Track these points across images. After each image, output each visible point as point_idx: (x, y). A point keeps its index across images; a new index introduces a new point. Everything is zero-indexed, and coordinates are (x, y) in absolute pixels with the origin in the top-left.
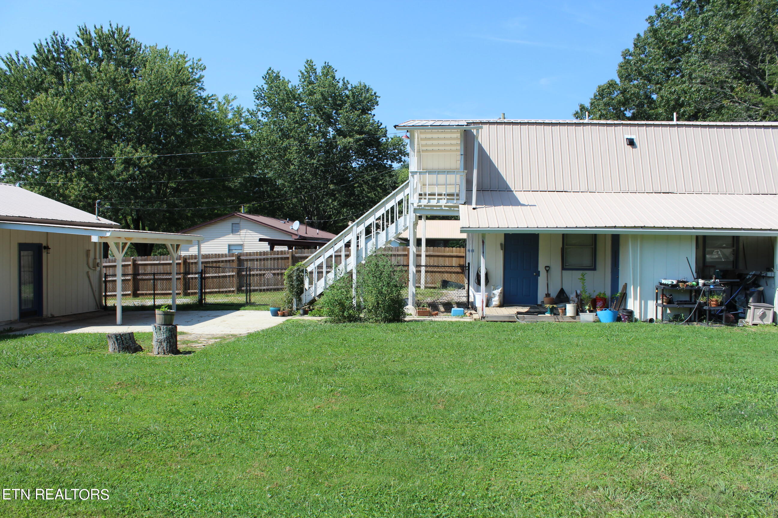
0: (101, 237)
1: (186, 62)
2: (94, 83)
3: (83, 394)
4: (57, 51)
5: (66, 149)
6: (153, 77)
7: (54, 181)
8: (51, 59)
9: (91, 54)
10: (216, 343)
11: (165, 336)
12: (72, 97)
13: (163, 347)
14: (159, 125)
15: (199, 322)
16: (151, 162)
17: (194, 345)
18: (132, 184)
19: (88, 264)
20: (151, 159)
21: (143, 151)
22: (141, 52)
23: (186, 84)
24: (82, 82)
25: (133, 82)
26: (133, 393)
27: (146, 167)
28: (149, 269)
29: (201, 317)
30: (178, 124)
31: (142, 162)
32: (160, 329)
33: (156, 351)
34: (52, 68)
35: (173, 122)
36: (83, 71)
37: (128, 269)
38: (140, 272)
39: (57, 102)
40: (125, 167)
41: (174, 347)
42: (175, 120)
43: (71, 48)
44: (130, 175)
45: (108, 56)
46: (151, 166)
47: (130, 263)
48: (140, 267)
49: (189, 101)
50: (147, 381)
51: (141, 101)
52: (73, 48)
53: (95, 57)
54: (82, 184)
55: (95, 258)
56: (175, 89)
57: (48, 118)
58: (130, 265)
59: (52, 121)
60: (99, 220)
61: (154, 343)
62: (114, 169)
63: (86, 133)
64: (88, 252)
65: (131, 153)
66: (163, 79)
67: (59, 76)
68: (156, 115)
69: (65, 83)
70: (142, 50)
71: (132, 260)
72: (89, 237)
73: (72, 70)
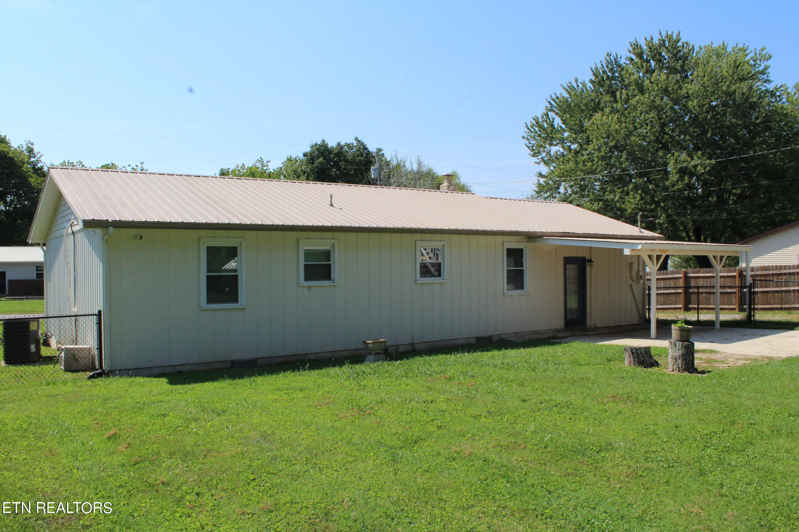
0: (633, 250)
1: (747, 55)
2: (647, 95)
3: (575, 403)
4: (612, 70)
5: (622, 164)
6: (706, 78)
7: (611, 196)
8: (607, 80)
9: (643, 67)
10: (744, 365)
11: (680, 353)
12: (626, 112)
13: (678, 364)
14: (716, 128)
15: (739, 340)
16: (708, 168)
17: (717, 365)
18: (689, 194)
19: (631, 277)
20: (708, 166)
21: (699, 158)
22: (694, 55)
23: (746, 80)
24: (636, 96)
25: (685, 87)
26: (620, 407)
27: (702, 174)
28: (701, 282)
29: (745, 335)
30: (738, 125)
31: (698, 169)
32: (675, 345)
33: (670, 367)
34: (607, 88)
35: (732, 123)
36: (635, 85)
37: (679, 282)
38: (692, 285)
39: (612, 119)
40: (680, 177)
41: (690, 365)
42: (735, 120)
43: (624, 65)
44: (686, 184)
45: (659, 66)
46: (709, 173)
47: (681, 275)
48: (692, 280)
49: (749, 98)
50: (641, 398)
51: (694, 106)
52: (626, 64)
53: (646, 69)
54: (638, 197)
55: (639, 271)
56: (733, 88)
57: (604, 136)
58: (681, 278)
59: (608, 137)
60: (641, 232)
61: (669, 359)
62: (668, 179)
63: (640, 146)
64: (631, 265)
65: (687, 161)
66: (718, 79)
67: (613, 94)
68: (712, 118)
69: (619, 99)
70: (695, 52)
71: (683, 273)
72: (622, 251)
73: (626, 86)
